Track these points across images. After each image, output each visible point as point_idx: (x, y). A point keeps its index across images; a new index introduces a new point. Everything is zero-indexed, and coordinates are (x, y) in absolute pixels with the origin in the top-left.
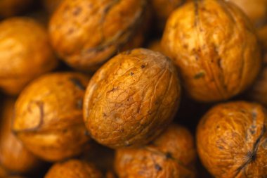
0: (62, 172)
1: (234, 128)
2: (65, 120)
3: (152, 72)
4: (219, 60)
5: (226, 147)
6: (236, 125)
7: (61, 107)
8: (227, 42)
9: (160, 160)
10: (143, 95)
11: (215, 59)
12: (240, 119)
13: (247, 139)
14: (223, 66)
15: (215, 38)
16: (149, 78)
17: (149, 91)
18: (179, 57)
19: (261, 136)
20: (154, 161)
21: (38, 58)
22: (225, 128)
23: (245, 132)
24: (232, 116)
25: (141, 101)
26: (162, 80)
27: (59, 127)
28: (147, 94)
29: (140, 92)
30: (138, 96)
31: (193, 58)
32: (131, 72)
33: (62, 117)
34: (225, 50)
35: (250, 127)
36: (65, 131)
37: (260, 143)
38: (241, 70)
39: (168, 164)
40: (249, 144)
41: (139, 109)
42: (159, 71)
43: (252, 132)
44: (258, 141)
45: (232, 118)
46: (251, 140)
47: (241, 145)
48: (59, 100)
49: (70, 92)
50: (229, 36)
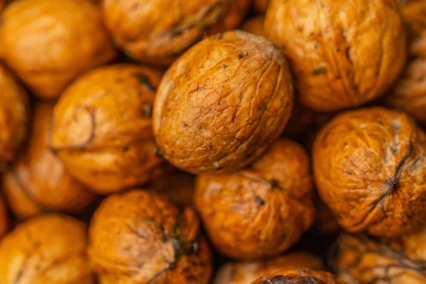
0: (121, 208)
1: (368, 145)
2: (126, 133)
3: (254, 64)
4: (347, 50)
5: (357, 172)
6: (371, 141)
7: (121, 114)
8: (359, 23)
9: (263, 190)
10: (241, 97)
11: (343, 48)
12: (376, 133)
13: (386, 162)
14: (353, 57)
15: (343, 17)
16: (249, 72)
17: (250, 91)
18: (291, 45)
19: (406, 157)
20: (254, 192)
21: (87, 45)
22: (356, 145)
23: (383, 151)
24: (366, 128)
25: (238, 106)
26: (268, 76)
27: (118, 142)
28: (246, 96)
29: (237, 92)
30: (233, 99)
31: (310, 46)
32: (224, 65)
33: (122, 128)
34: (357, 34)
35: (391, 144)
36: (126, 149)
37: (405, 167)
38: (379, 64)
39: (274, 196)
40: (390, 167)
41: (234, 117)
42: (263, 63)
43: (394, 151)
44: (402, 164)
45: (365, 132)
46: (392, 162)
47: (378, 169)
48: (118, 105)
49: (134, 93)
50: (363, 15)
